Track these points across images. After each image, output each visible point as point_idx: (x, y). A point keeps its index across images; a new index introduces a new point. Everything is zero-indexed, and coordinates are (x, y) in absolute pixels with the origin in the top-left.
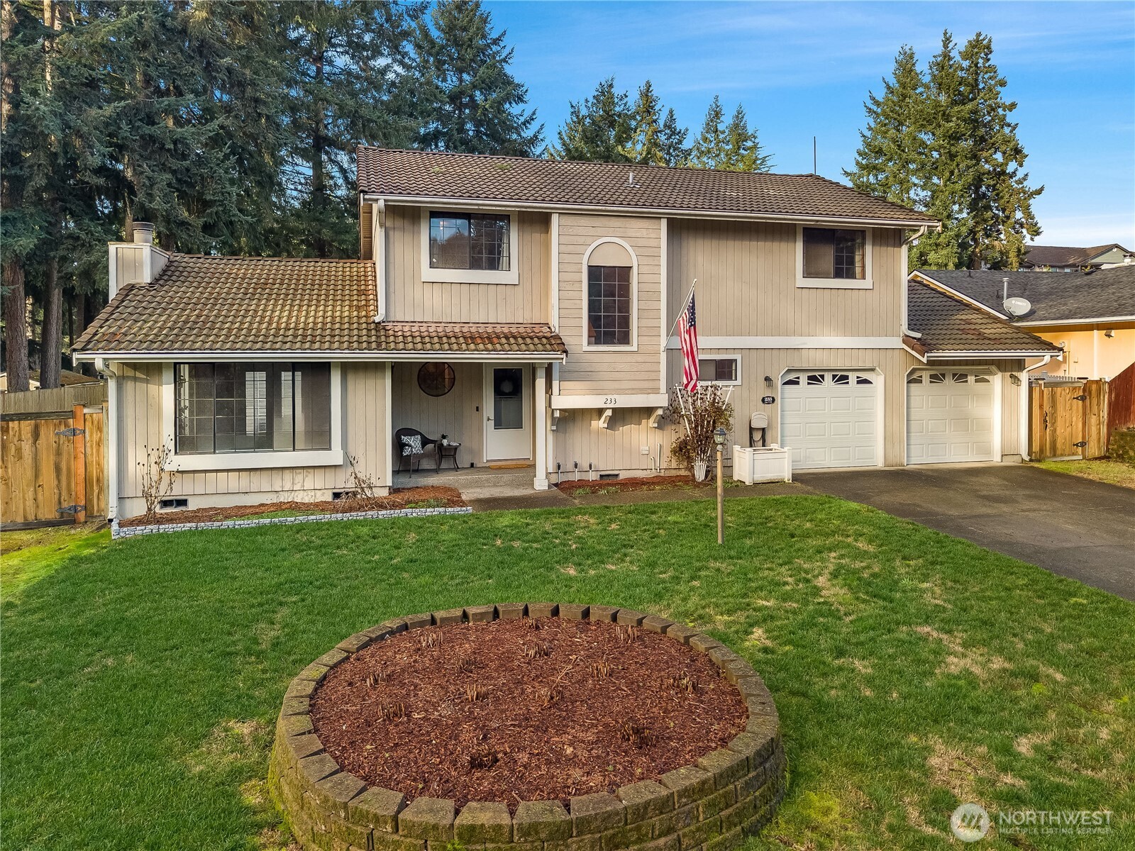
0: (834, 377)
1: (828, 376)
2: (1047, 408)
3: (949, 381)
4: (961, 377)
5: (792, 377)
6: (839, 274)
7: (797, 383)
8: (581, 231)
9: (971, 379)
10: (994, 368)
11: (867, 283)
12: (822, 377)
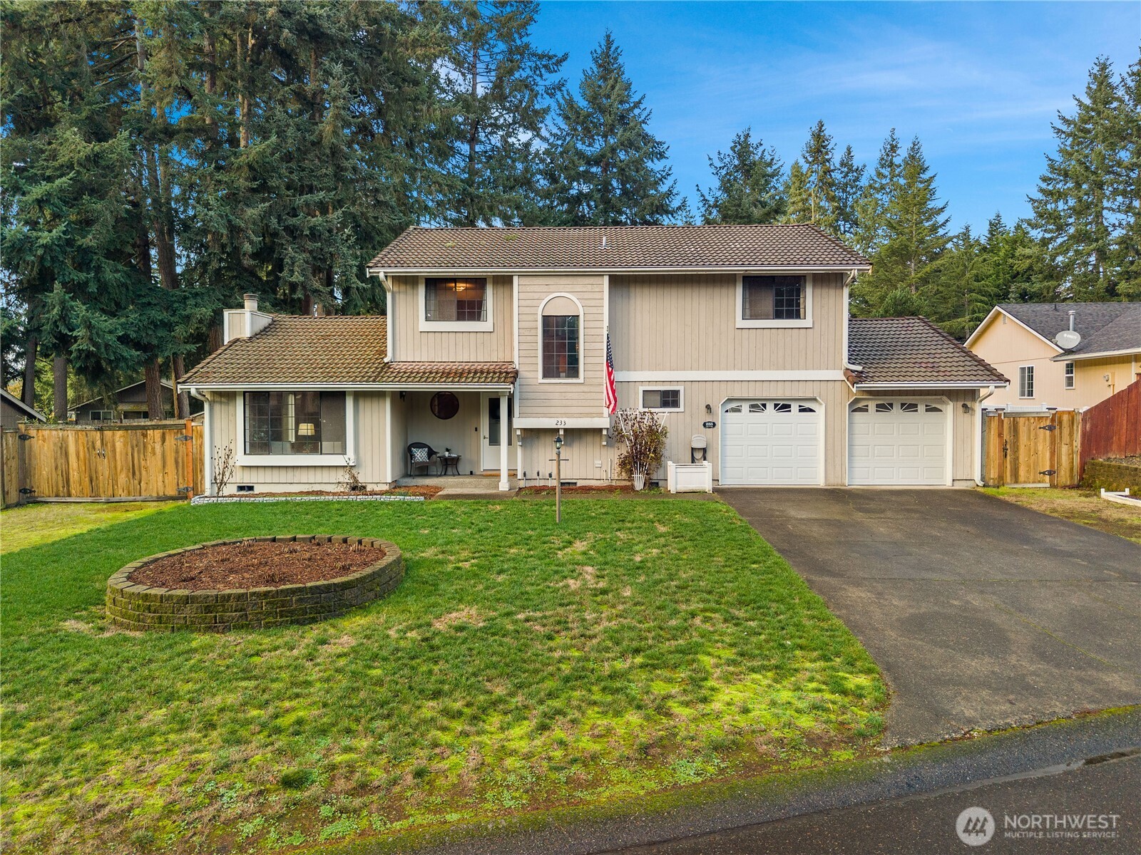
0: (776, 405)
1: (770, 406)
2: (1006, 436)
3: (897, 409)
4: (912, 407)
5: (734, 405)
6: (778, 315)
7: (739, 411)
8: (536, 288)
9: (921, 408)
10: (944, 398)
11: (807, 322)
12: (764, 405)
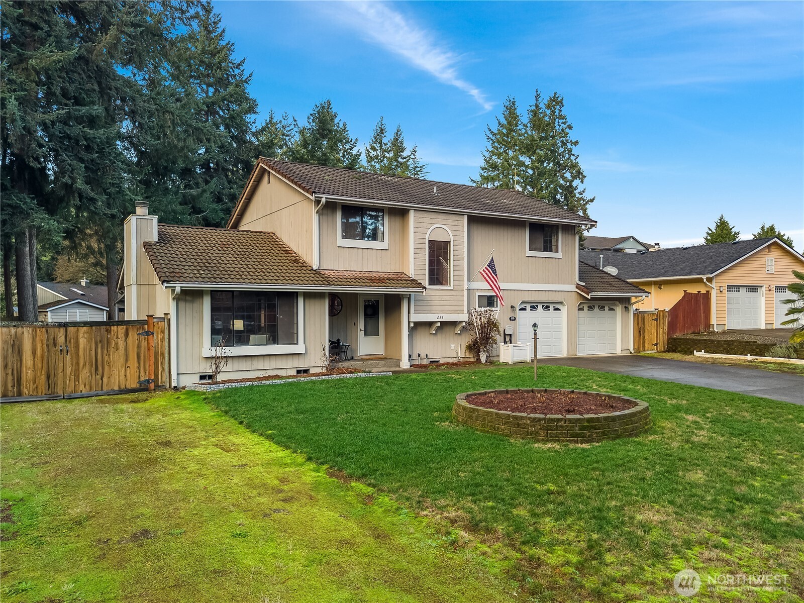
0: (543, 306)
1: (540, 306)
2: (640, 325)
3: (596, 309)
4: (602, 308)
5: (523, 306)
6: (546, 250)
7: (525, 310)
8: (426, 220)
9: (607, 308)
10: (617, 302)
11: (559, 255)
12: (537, 306)
